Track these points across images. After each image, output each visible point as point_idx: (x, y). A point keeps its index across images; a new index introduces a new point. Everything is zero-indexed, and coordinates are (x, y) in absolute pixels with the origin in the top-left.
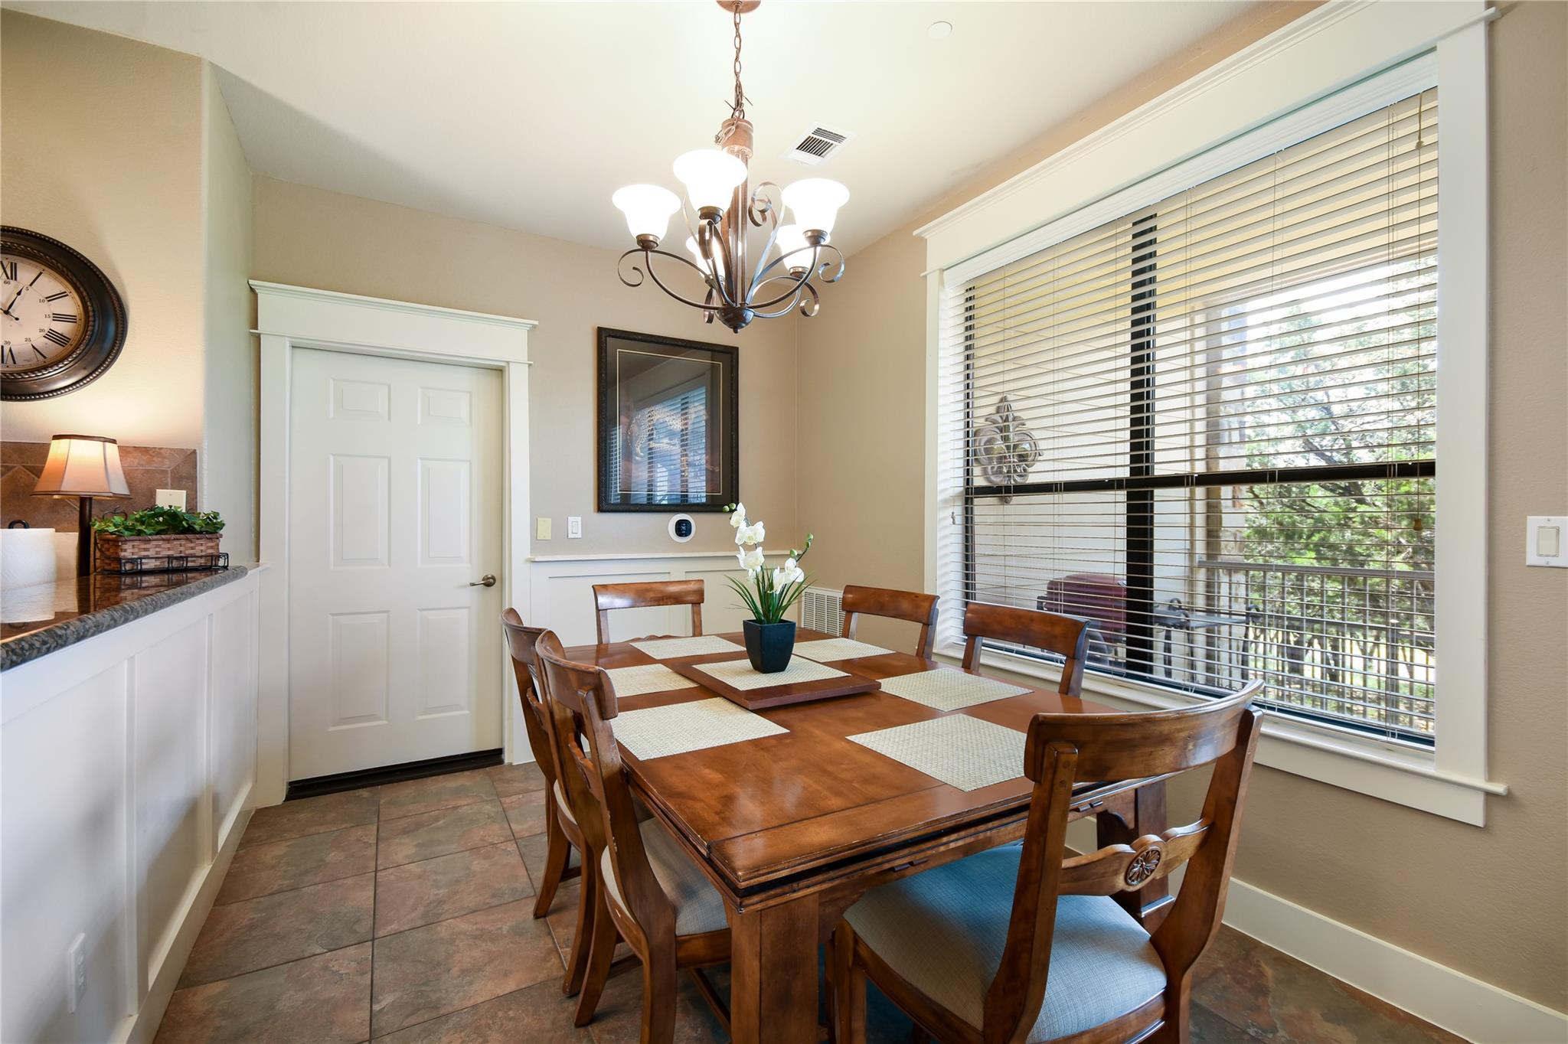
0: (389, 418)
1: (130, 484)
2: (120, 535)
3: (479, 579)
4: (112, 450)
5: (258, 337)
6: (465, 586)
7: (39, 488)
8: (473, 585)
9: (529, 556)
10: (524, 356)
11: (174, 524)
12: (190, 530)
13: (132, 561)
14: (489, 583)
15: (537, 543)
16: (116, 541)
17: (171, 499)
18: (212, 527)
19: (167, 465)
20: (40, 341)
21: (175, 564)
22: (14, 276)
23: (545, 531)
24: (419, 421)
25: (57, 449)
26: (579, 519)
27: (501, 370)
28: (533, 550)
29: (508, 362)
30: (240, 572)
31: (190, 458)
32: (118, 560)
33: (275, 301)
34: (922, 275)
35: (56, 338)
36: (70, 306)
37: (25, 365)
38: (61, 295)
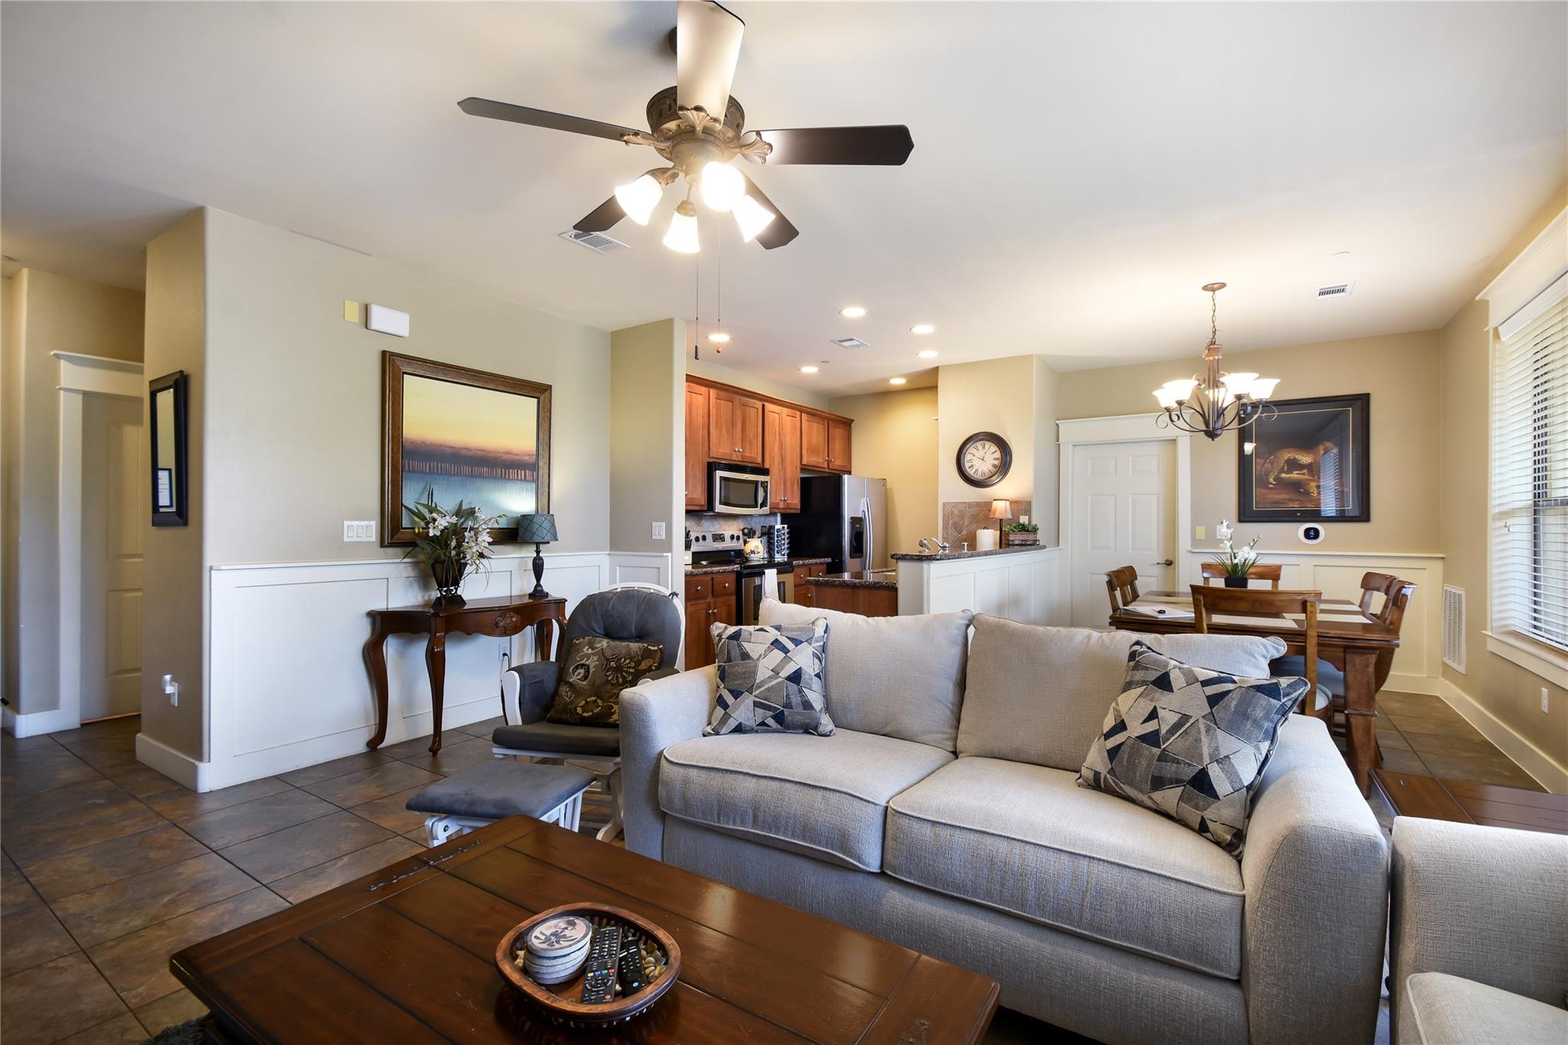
1: (1012, 514)
2: (1009, 532)
3: (1162, 561)
4: (1008, 503)
5: (1059, 445)
6: (1154, 565)
7: (991, 517)
8: (1158, 564)
9: (1190, 549)
11: (1023, 528)
12: (1028, 531)
13: (1012, 541)
14: (1169, 563)
15: (1195, 542)
16: (1008, 534)
17: (1024, 519)
18: (1035, 530)
19: (1023, 507)
20: (991, 468)
21: (1024, 543)
22: (984, 448)
23: (1201, 532)
24: (1130, 474)
25: (995, 504)
27: (1175, 440)
28: (1193, 545)
29: (1177, 437)
30: (1044, 547)
31: (1029, 503)
32: (1009, 540)
33: (1065, 427)
34: (1485, 330)
35: (994, 466)
36: (998, 455)
37: (987, 476)
38: (996, 451)
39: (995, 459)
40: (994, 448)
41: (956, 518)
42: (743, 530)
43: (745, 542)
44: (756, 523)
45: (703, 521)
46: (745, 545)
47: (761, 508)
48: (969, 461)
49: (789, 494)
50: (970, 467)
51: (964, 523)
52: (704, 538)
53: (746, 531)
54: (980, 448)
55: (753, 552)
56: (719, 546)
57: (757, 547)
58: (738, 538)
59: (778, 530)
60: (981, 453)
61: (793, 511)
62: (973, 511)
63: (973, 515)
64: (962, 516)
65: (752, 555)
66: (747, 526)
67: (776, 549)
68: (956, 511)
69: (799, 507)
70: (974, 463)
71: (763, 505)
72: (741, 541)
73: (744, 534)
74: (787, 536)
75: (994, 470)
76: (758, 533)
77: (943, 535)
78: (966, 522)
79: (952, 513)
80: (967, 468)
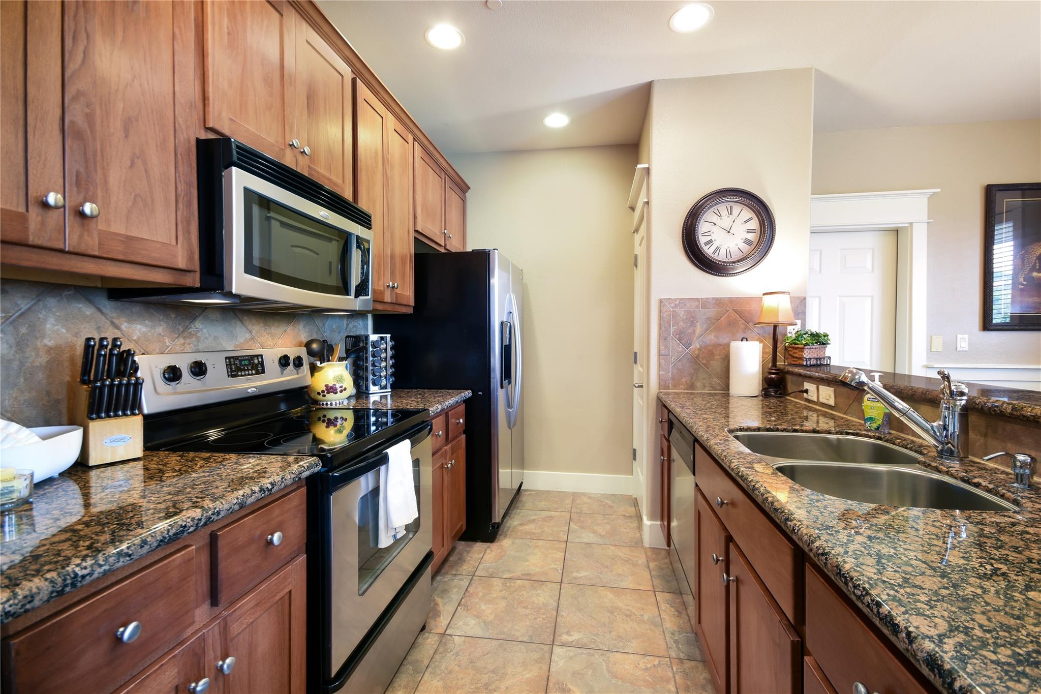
0: (820, 271)
7: (752, 321)
9: (925, 363)
10: (924, 217)
15: (931, 354)
16: (802, 348)
18: (828, 342)
20: (741, 245)
21: (819, 362)
22: (731, 213)
23: (938, 346)
26: (966, 336)
27: (898, 230)
28: (928, 358)
29: (911, 223)
31: (802, 302)
35: (748, 242)
36: (754, 224)
37: (734, 258)
38: (751, 219)
39: (749, 231)
40: (747, 213)
41: (681, 323)
42: (308, 345)
43: (313, 369)
44: (333, 331)
45: (198, 324)
46: (312, 375)
47: (357, 296)
48: (704, 234)
49: (398, 276)
50: (706, 244)
51: (694, 332)
52: (199, 369)
53: (315, 346)
54: (724, 213)
55: (331, 389)
56: (250, 385)
57: (340, 379)
58: (298, 362)
59: (374, 345)
60: (726, 221)
61: (404, 310)
62: (711, 312)
63: (709, 319)
64: (692, 320)
65: (331, 396)
66: (315, 337)
67: (371, 377)
68: (681, 312)
69: (412, 303)
70: (713, 237)
71: (362, 290)
72: (306, 367)
73: (311, 353)
74: (390, 353)
75: (746, 248)
76: (340, 350)
77: (659, 351)
78: (699, 330)
79: (675, 315)
80: (703, 245)
